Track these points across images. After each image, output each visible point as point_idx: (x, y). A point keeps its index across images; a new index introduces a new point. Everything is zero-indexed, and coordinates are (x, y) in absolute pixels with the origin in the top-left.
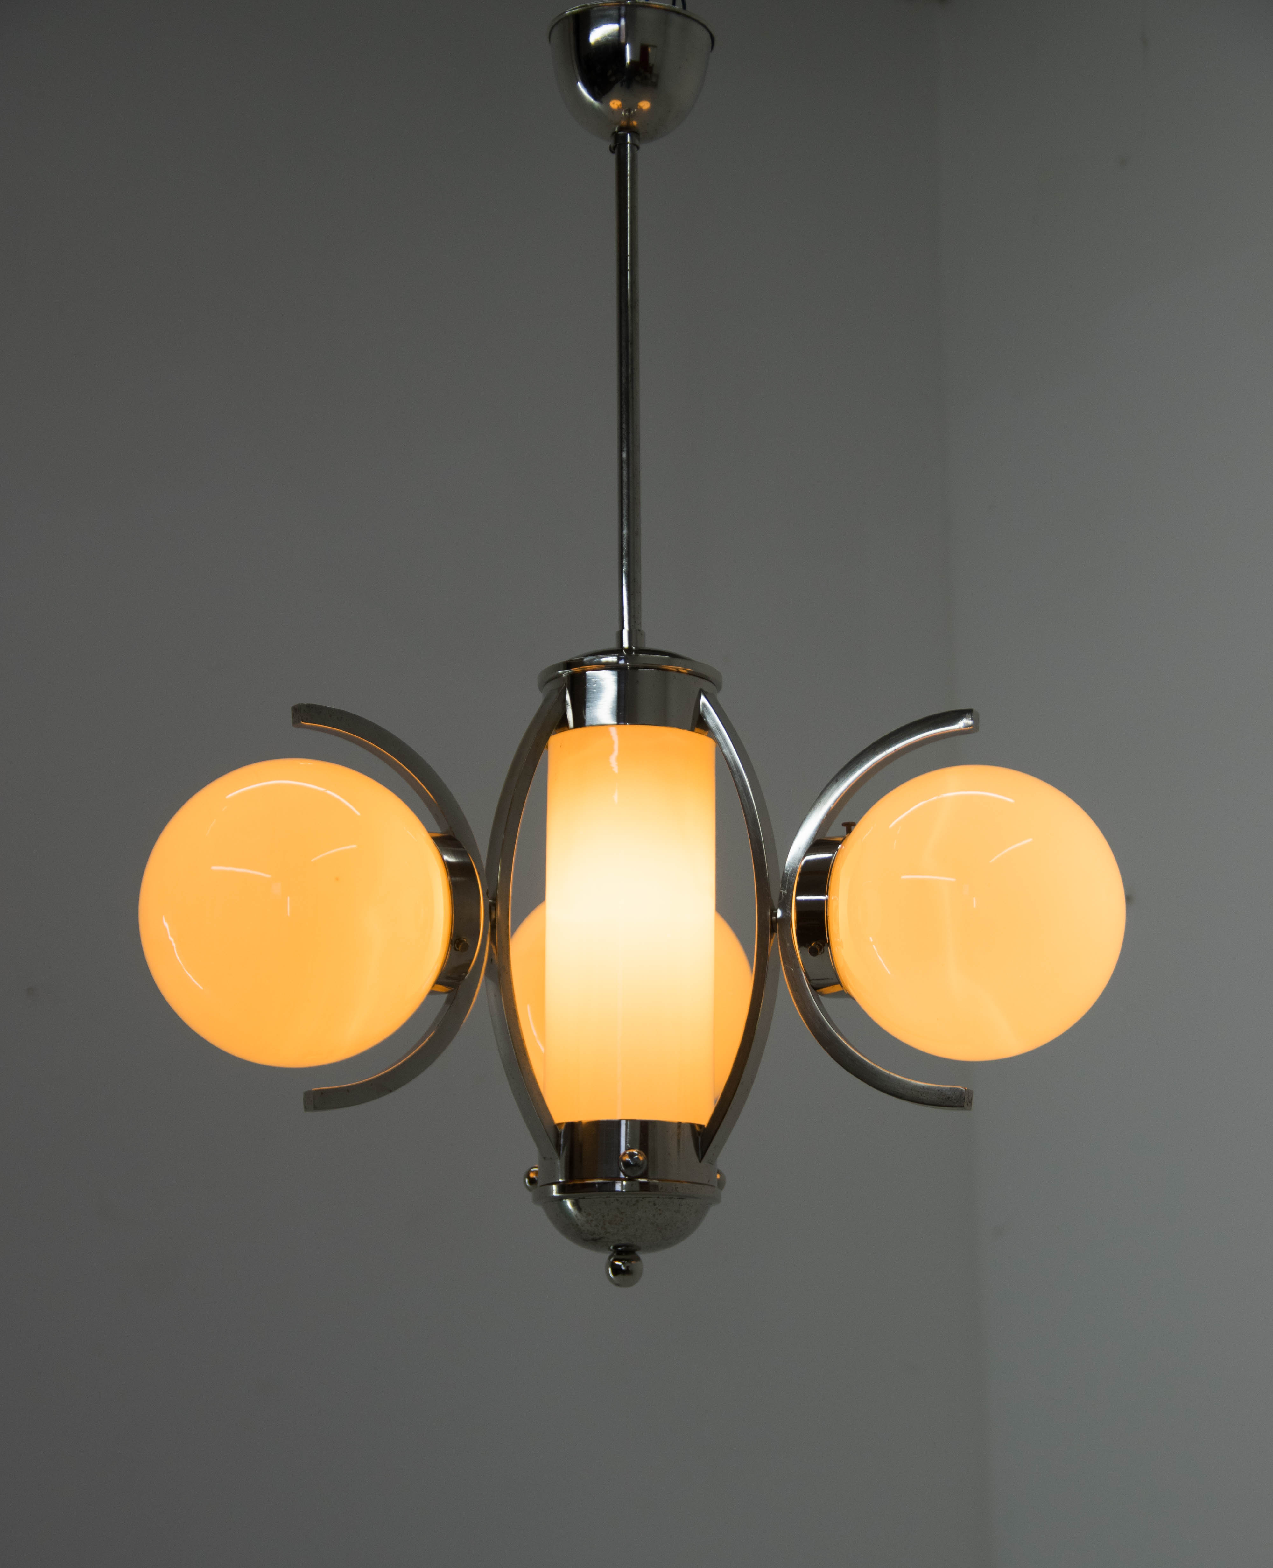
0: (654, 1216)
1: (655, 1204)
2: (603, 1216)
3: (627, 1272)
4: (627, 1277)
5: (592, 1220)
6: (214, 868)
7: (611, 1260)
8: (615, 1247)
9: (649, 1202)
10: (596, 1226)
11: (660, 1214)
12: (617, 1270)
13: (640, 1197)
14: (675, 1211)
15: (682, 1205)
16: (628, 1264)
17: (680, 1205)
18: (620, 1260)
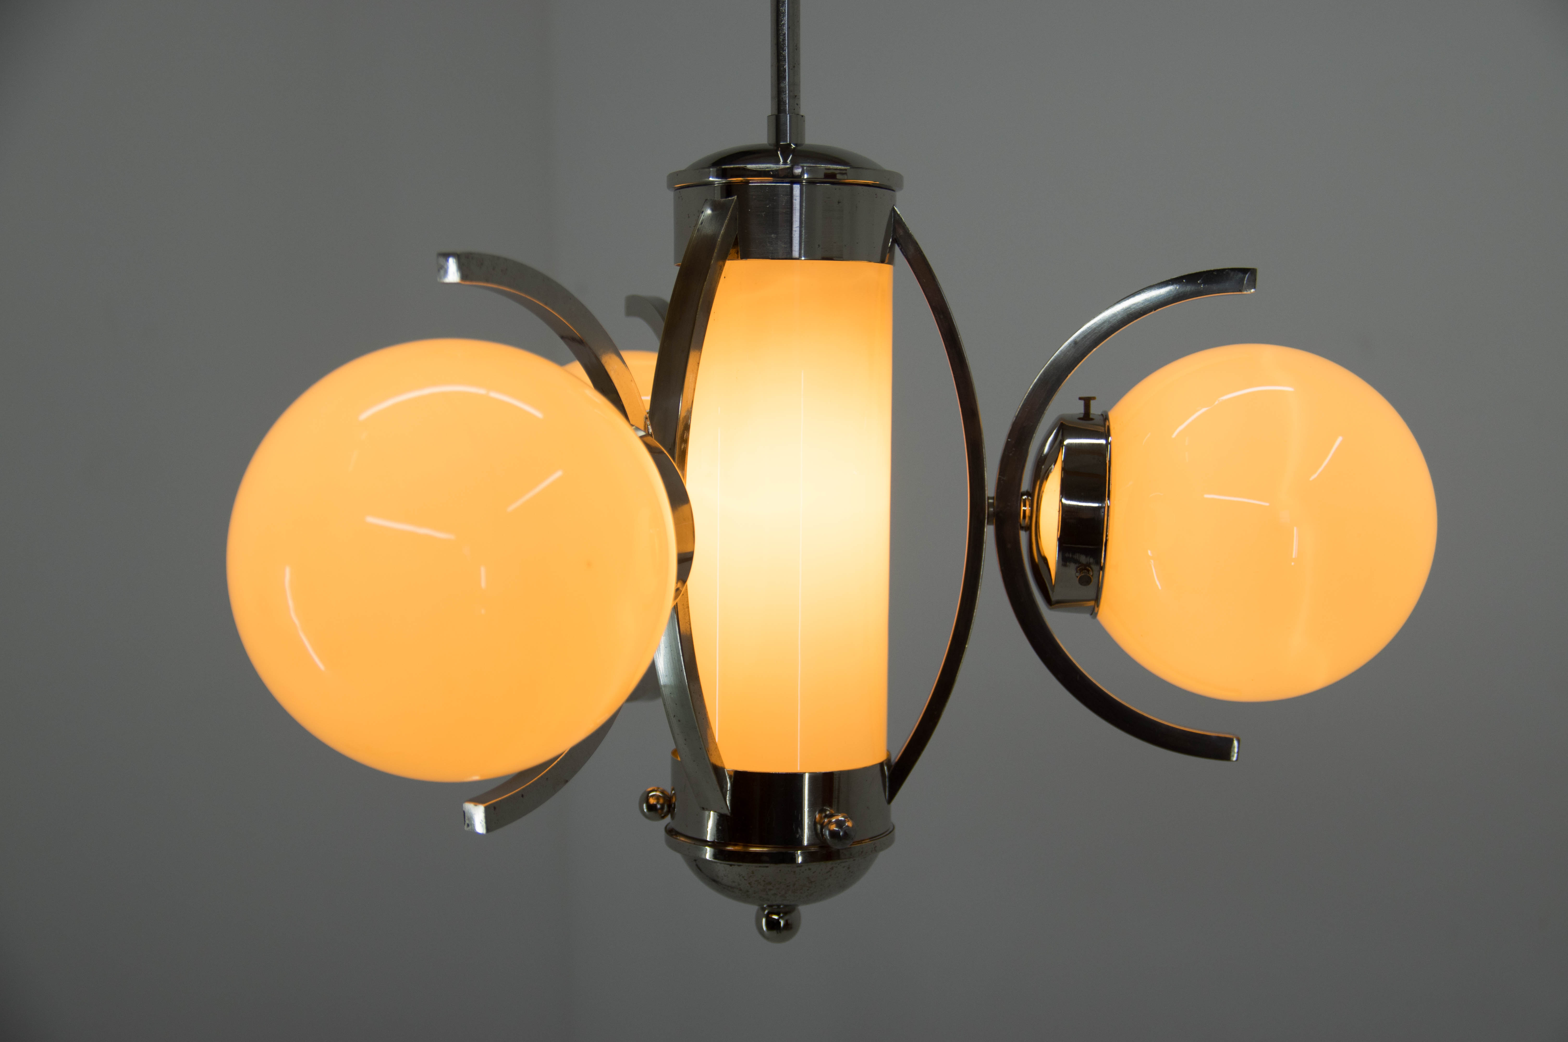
3: (785, 926)
4: (784, 931)
9: (844, 867)
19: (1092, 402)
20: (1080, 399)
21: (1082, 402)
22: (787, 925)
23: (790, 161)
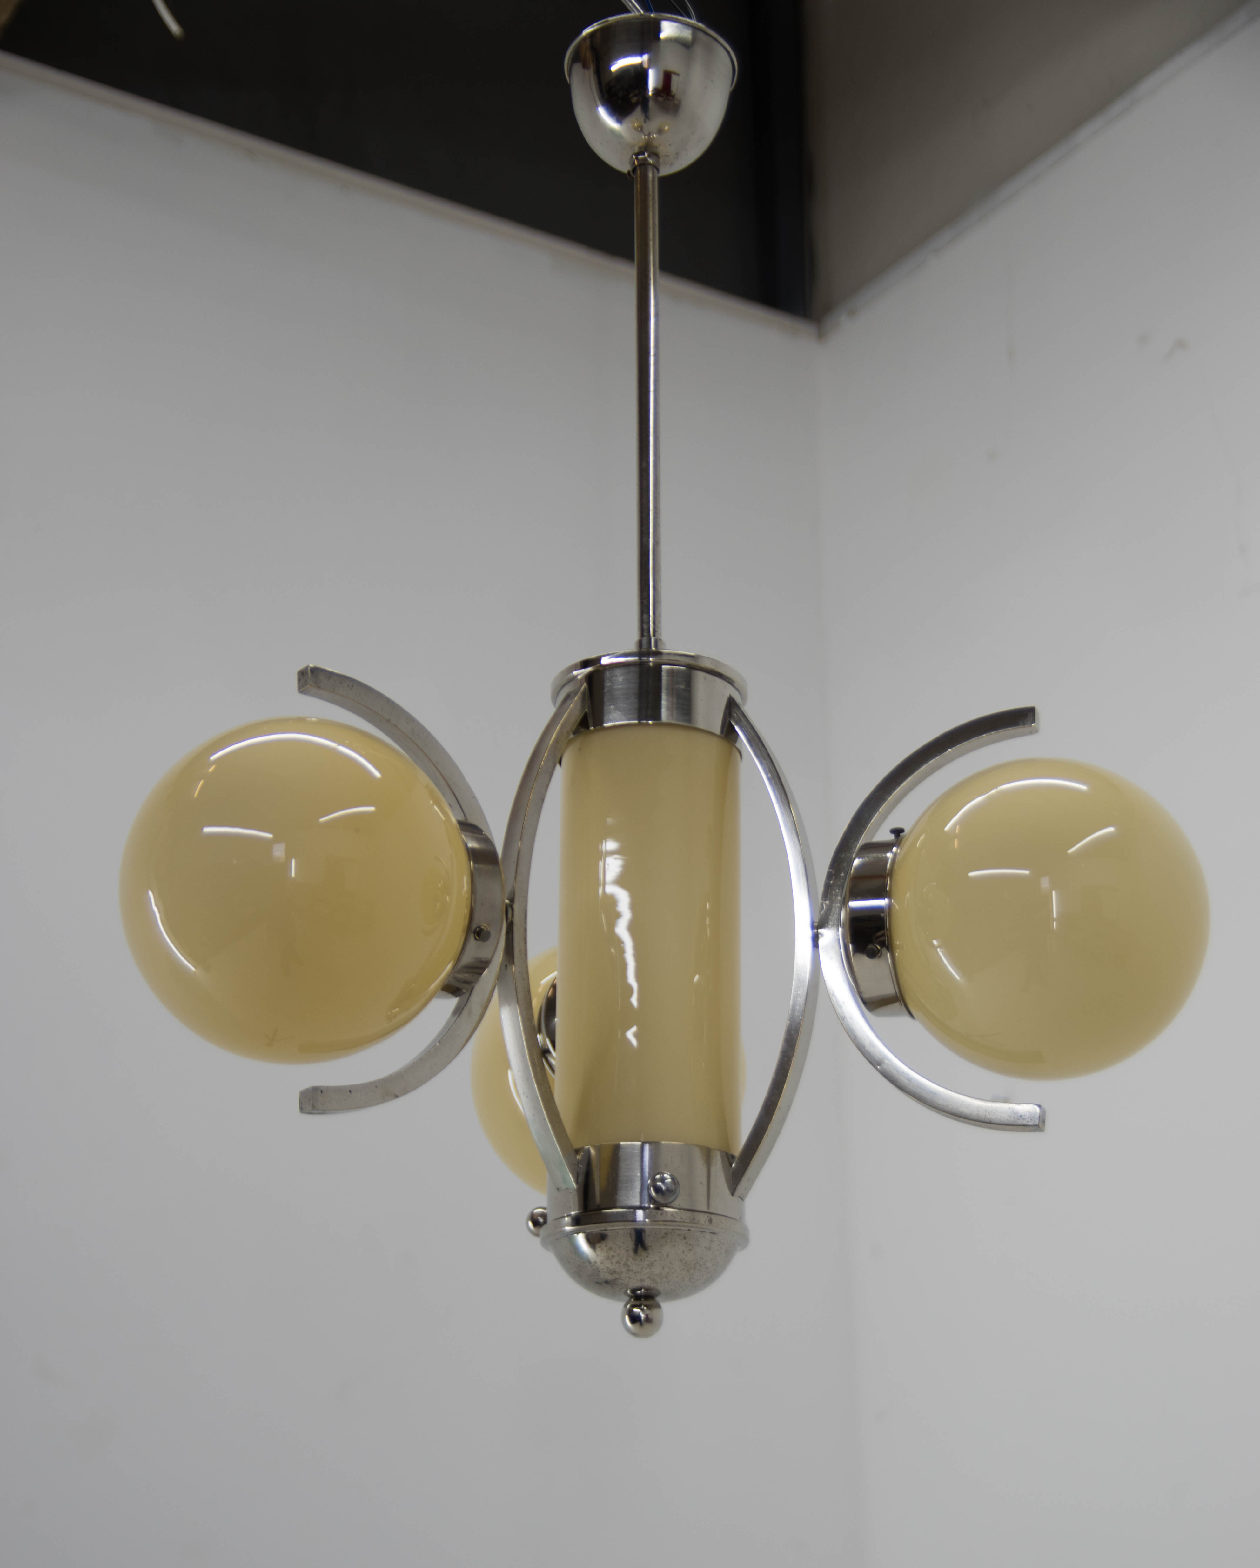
0: (683, 1251)
1: (685, 1238)
3: (648, 1320)
4: (646, 1326)
5: (613, 1256)
6: (207, 830)
7: (628, 1306)
8: (634, 1291)
10: (618, 1262)
11: (690, 1250)
12: (635, 1319)
13: (669, 1229)
14: (705, 1247)
15: (713, 1241)
16: (648, 1312)
17: (711, 1241)
18: (639, 1306)
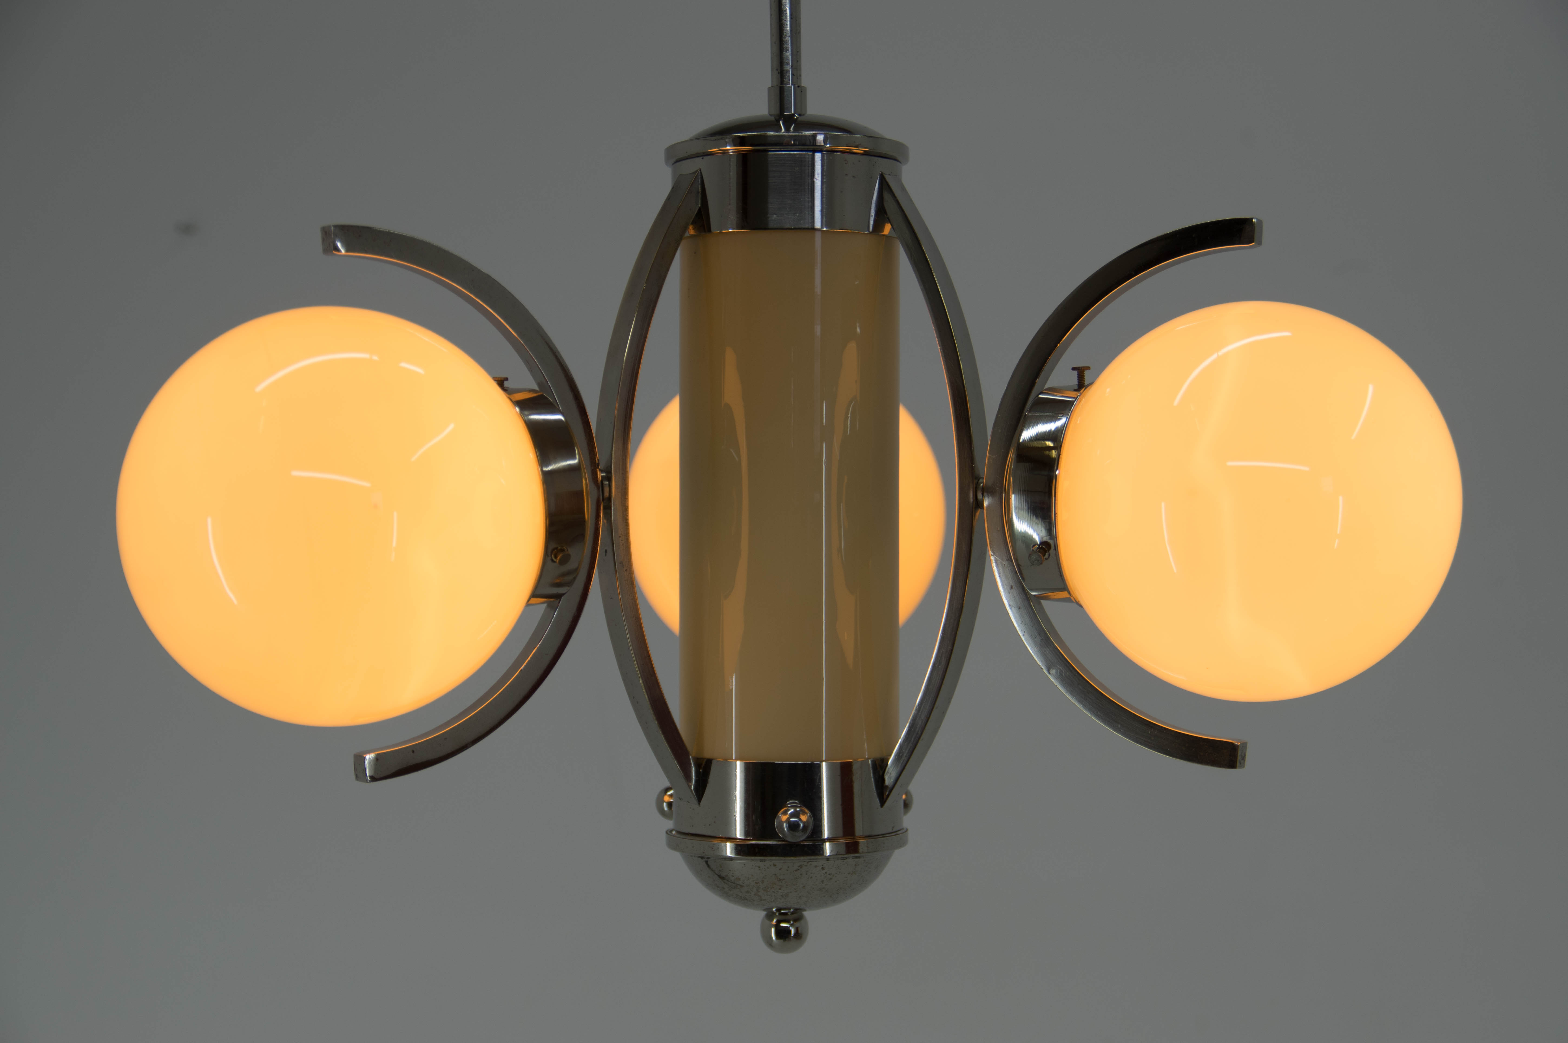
2: (757, 883)
9: (816, 867)
11: (831, 879)
19: (1086, 373)
20: (1074, 369)
21: (1075, 373)
22: (797, 935)
23: (793, 129)
